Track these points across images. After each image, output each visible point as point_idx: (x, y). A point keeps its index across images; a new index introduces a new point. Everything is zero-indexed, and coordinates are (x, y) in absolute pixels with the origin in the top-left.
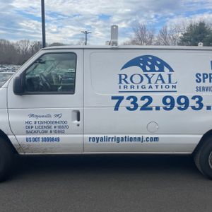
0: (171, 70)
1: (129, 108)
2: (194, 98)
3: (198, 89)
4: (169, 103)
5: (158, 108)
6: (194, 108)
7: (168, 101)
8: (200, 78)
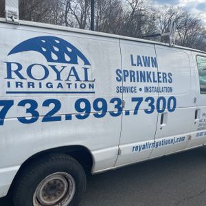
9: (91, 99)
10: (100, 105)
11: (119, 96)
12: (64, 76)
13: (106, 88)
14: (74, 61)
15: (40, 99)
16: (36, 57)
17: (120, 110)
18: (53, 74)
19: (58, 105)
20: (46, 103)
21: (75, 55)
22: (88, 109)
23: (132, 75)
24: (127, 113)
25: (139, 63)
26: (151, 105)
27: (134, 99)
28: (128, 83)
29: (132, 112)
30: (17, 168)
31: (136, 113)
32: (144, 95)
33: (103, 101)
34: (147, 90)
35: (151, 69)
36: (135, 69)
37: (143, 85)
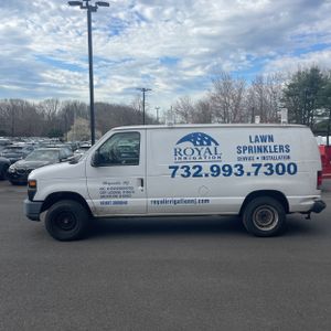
0: (217, 144)
1: (183, 176)
2: (236, 166)
3: (239, 159)
4: (216, 171)
5: (207, 175)
6: (236, 174)
7: (215, 169)
8: (240, 150)
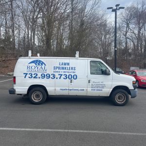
9: (45, 74)
10: (48, 75)
11: (54, 73)
12: (39, 68)
13: (50, 71)
14: (42, 65)
15: (33, 73)
16: (33, 64)
17: (54, 77)
18: (36, 68)
19: (37, 75)
20: (34, 74)
21: (43, 63)
22: (44, 76)
23: (59, 68)
24: (57, 78)
25: (62, 64)
26: (66, 76)
27: (59, 75)
28: (57, 70)
29: (58, 78)
30: (28, 88)
31: (60, 78)
32: (63, 74)
33: (49, 75)
34: (64, 72)
35: (66, 66)
36: (60, 66)
37: (63, 71)
